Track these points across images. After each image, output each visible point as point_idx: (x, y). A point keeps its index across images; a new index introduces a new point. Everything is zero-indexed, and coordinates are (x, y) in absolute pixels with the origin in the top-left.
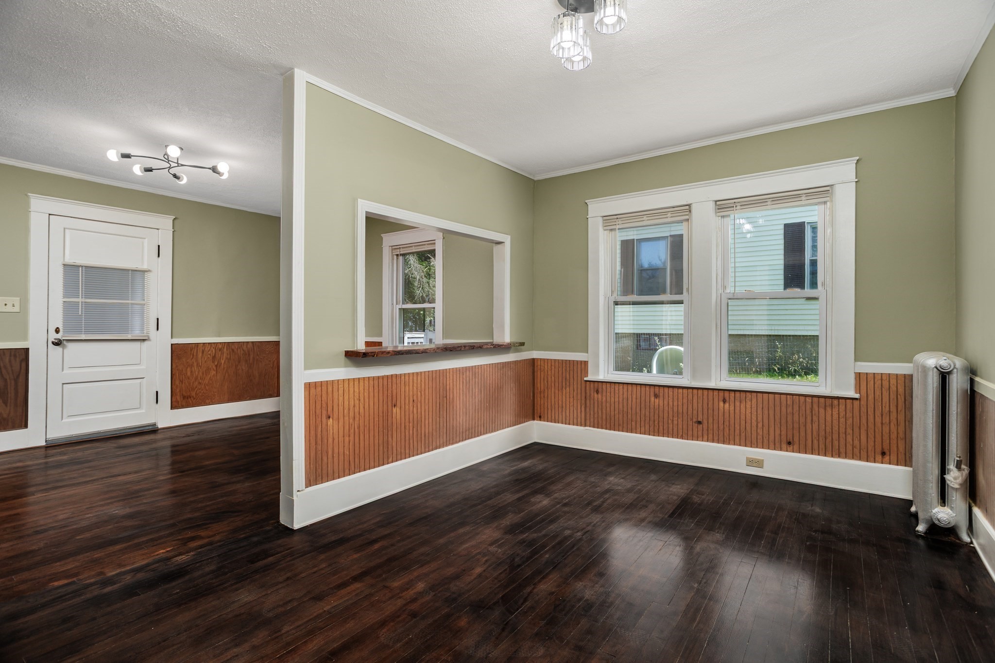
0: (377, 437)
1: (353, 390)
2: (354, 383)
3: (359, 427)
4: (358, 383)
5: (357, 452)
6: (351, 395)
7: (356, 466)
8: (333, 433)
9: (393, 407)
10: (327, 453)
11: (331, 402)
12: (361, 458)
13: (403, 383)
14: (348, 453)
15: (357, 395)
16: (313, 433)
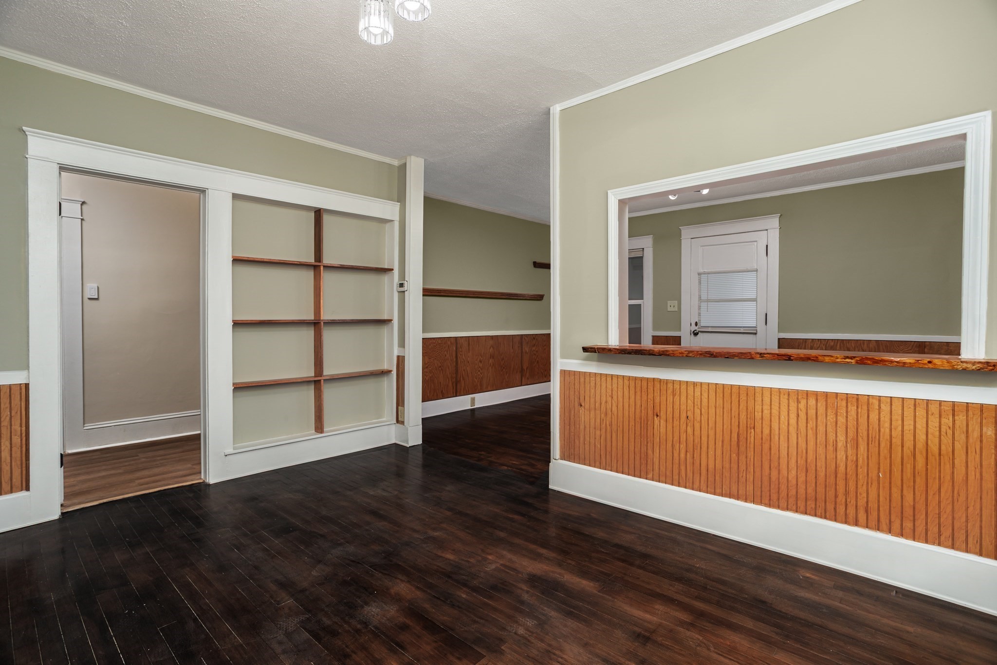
0: (633, 443)
1: (605, 386)
2: (606, 379)
3: (611, 425)
4: (611, 379)
5: (609, 449)
6: (603, 391)
7: (607, 463)
8: (585, 421)
9: (655, 417)
10: (579, 437)
11: (583, 392)
12: (613, 457)
13: (670, 391)
14: (599, 447)
15: (609, 391)
16: (567, 414)
